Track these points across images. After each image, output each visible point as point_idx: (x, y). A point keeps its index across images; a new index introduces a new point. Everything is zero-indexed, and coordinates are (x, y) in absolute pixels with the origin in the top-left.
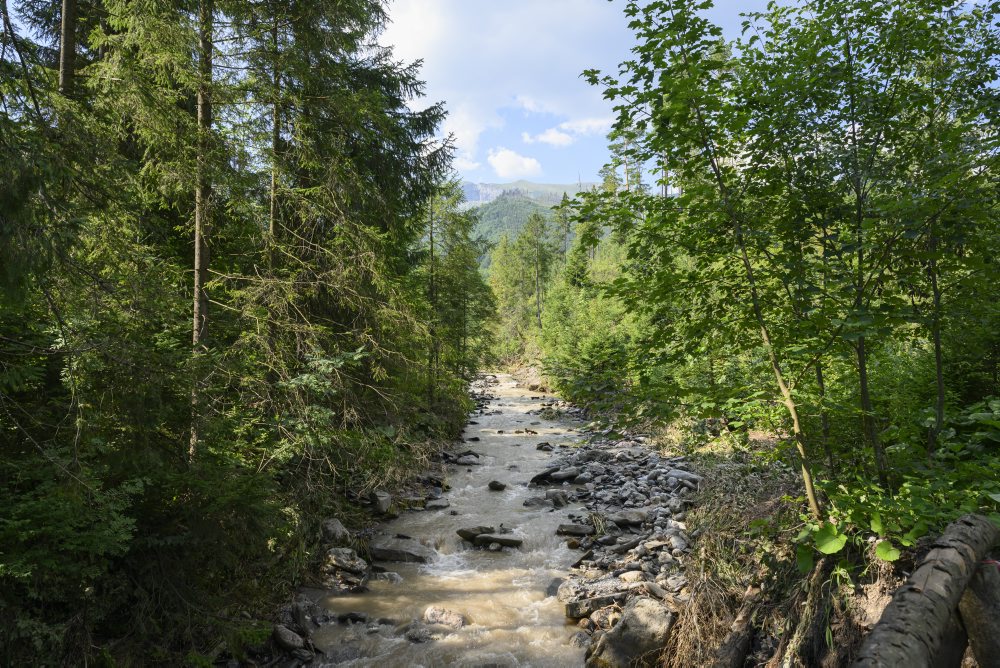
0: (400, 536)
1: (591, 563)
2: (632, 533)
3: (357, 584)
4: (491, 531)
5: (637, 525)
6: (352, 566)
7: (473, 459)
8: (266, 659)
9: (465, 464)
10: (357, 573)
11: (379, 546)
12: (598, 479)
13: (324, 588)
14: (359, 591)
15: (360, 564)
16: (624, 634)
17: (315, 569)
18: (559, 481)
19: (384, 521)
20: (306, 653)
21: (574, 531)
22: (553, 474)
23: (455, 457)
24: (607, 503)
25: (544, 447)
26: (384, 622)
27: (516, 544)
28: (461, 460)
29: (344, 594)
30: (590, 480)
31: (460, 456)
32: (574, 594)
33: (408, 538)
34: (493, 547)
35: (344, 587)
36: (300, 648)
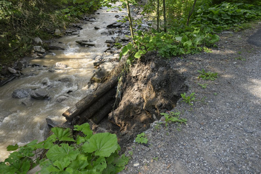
0: (60, 43)
1: (109, 51)
2: (126, 43)
3: (41, 56)
4: (86, 41)
5: (128, 40)
6: (40, 51)
7: (94, 20)
8: (7, 76)
9: (91, 21)
10: (42, 53)
11: (52, 45)
12: (126, 27)
13: (32, 57)
14: (41, 58)
15: (43, 50)
16: (100, 71)
17: (30, 52)
18: (115, 27)
19: (57, 38)
20: (17, 75)
21: (110, 42)
22: (113, 25)
23: (89, 19)
24: (125, 34)
25: (117, 16)
26: (44, 66)
27: (92, 45)
28: (90, 20)
29: (37, 58)
30: (124, 27)
31: (90, 19)
32: (98, 60)
33: (62, 43)
34: (86, 46)
35: (37, 57)
36: (16, 73)
